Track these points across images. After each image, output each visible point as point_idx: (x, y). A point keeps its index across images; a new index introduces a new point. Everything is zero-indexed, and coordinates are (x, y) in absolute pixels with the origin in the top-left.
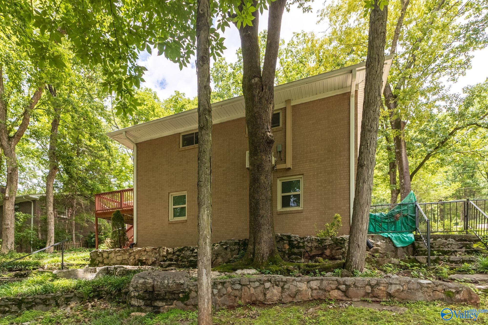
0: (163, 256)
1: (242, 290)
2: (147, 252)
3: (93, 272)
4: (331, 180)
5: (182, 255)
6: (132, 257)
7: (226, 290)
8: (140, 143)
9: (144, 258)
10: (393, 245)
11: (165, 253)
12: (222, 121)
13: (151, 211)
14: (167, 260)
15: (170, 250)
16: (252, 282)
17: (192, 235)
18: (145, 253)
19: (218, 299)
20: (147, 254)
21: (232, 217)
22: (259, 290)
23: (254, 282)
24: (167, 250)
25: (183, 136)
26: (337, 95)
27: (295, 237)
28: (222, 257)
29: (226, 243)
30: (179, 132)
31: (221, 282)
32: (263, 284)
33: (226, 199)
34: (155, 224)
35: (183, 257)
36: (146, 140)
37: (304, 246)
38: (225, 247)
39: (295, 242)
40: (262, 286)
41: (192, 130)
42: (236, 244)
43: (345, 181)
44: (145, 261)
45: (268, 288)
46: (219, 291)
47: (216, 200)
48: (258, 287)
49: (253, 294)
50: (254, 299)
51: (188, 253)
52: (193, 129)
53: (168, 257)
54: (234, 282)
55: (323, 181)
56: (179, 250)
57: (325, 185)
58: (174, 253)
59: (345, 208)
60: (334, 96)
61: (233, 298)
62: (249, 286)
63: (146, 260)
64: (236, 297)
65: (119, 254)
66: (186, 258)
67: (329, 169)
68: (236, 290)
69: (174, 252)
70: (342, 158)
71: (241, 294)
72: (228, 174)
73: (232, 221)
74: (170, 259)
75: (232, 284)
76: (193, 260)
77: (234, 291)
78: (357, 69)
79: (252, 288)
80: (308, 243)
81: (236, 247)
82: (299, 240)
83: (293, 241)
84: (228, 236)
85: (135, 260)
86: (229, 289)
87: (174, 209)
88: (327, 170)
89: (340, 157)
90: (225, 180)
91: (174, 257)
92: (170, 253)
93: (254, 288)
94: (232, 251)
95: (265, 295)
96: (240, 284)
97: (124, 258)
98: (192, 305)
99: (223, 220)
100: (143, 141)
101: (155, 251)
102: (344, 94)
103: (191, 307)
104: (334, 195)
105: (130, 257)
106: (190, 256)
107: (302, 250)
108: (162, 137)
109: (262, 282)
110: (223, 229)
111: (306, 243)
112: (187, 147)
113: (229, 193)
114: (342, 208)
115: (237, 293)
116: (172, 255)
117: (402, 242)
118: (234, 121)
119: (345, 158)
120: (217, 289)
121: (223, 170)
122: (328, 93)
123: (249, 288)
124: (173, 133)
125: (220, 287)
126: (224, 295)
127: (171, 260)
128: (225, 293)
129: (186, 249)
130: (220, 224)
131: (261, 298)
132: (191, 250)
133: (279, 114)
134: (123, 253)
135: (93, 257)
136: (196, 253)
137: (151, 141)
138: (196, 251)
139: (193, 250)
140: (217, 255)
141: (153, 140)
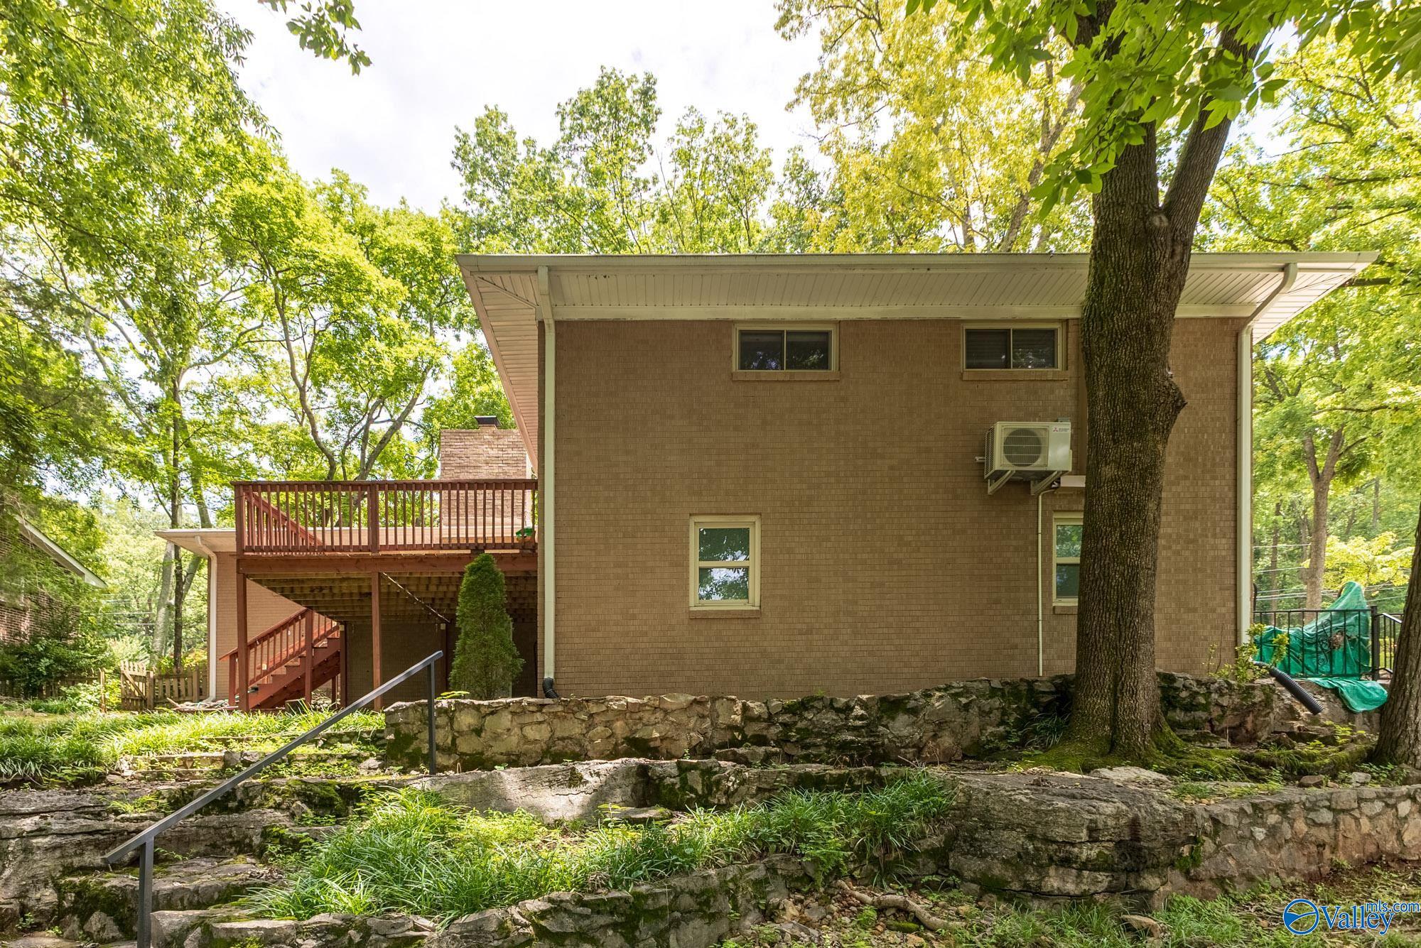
0: (732, 728)
1: (1336, 824)
2: (666, 712)
3: (560, 784)
4: (1191, 536)
5: (800, 725)
6: (600, 729)
7: (1292, 827)
8: (569, 323)
9: (656, 735)
10: (1345, 707)
11: (738, 718)
12: (889, 317)
13: (619, 571)
14: (745, 739)
15: (756, 707)
16: (1366, 800)
17: (780, 661)
18: (659, 715)
19: (1272, 856)
20: (665, 719)
21: (918, 613)
22: (1383, 823)
23: (1371, 800)
24: (745, 708)
25: (743, 333)
26: (1208, 319)
27: (1186, 679)
28: (953, 732)
29: (966, 691)
30: (731, 317)
31: (1277, 806)
32: (1394, 806)
33: (901, 556)
34: (634, 617)
35: (805, 732)
36: (596, 317)
37: (1208, 703)
38: (964, 700)
39: (1184, 694)
40: (1391, 812)
41: (783, 322)
42: (994, 692)
43: (1224, 541)
44: (658, 743)
45: (1406, 818)
46: (1273, 831)
47: (865, 556)
48: (1379, 814)
49: (1369, 835)
50: (1371, 848)
51: (829, 718)
52: (788, 318)
53: (749, 733)
54: (1314, 804)
55: (1174, 537)
56: (787, 710)
57: (1179, 547)
58: (770, 719)
59: (1224, 610)
60: (1201, 319)
61: (1313, 849)
62: (1357, 814)
63: (663, 739)
64: (1321, 845)
65: (539, 717)
66: (819, 734)
67: (1188, 507)
68: (1321, 825)
69: (770, 714)
70: (1217, 482)
71: (1336, 837)
72: (905, 480)
73: (918, 625)
74: (753, 736)
75: (1309, 810)
76: (852, 742)
77: (1314, 831)
78: (1300, 265)
79: (1364, 821)
80: (1222, 695)
81: (996, 702)
82: (1195, 689)
83: (1177, 689)
84: (906, 670)
85: (613, 741)
86: (1301, 826)
87: (701, 569)
88: (1182, 507)
89: (1214, 478)
90: (896, 497)
91: (774, 731)
92: (758, 719)
93: (1371, 818)
94: (983, 713)
95: (1399, 836)
96: (1329, 808)
97: (558, 734)
98: (1211, 879)
99: (891, 619)
100: (586, 317)
101: (698, 709)
102: (1224, 320)
103: (1208, 885)
104: (1200, 576)
105: (590, 727)
106: (838, 730)
107: (1201, 715)
108: (663, 322)
109: (1392, 801)
110: (888, 648)
111: (1215, 696)
112: (752, 374)
113: (910, 538)
114: (1218, 610)
115: (1324, 835)
116: (764, 725)
117: (1364, 701)
118: (924, 322)
119: (1224, 483)
120: (1263, 825)
121: (892, 468)
122: (1188, 306)
123: (1356, 819)
124: (712, 317)
125: (1273, 819)
126: (1287, 841)
127: (760, 740)
128: (1289, 836)
129: (819, 705)
130: (880, 631)
131: (1391, 845)
132: (838, 711)
133: (1052, 333)
134: (555, 714)
135: (404, 729)
136: (861, 718)
137: (617, 323)
138: (858, 711)
139: (848, 709)
140: (941, 725)
141: (625, 322)
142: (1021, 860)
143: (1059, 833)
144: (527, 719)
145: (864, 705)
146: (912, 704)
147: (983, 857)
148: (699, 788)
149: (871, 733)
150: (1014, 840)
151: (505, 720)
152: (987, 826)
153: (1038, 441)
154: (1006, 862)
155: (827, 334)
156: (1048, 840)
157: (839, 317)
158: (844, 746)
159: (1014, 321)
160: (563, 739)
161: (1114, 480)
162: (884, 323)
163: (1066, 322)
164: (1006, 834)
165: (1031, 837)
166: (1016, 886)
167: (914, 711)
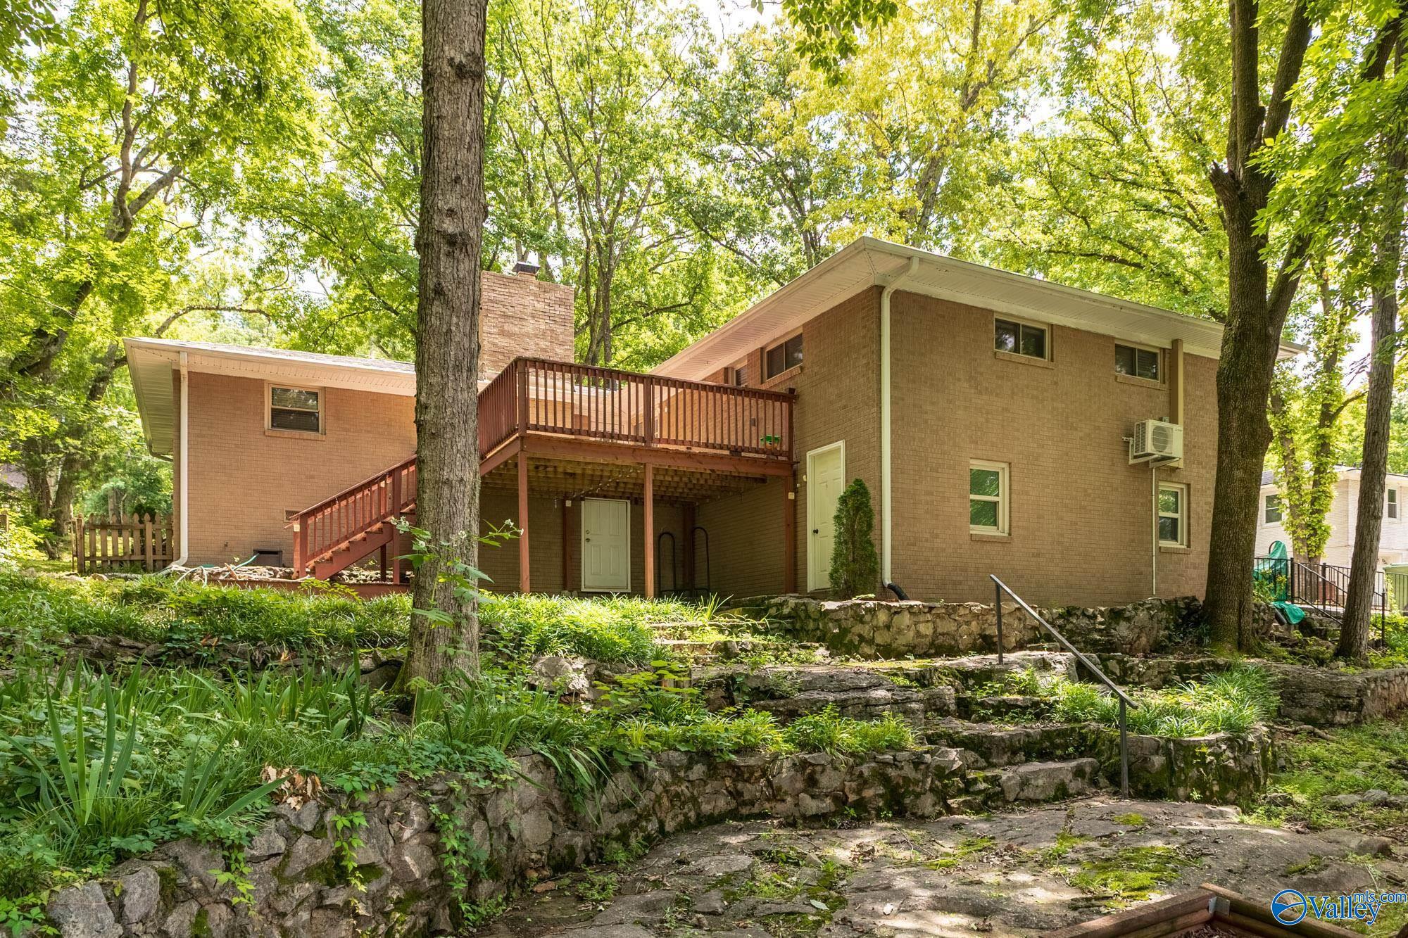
1: (1389, 688)
6: (964, 627)
12: (1080, 327)
14: (1041, 636)
15: (1047, 613)
29: (1153, 606)
35: (1072, 632)
38: (1151, 612)
41: (1022, 318)
42: (1162, 607)
46: (1373, 692)
51: (1084, 622)
58: (1054, 622)
61: (1383, 701)
62: (1394, 683)
64: (1385, 699)
65: (929, 617)
66: (1080, 634)
75: (1382, 681)
85: (973, 636)
97: (939, 630)
101: (1018, 613)
105: (959, 625)
106: (1090, 631)
108: (954, 303)
118: (1096, 335)
121: (1081, 438)
125: (1373, 686)
129: (1078, 612)
132: (1089, 617)
133: (1155, 355)
134: (938, 616)
135: (844, 624)
136: (1101, 623)
137: (926, 297)
138: (1100, 619)
139: (1094, 617)
140: (1142, 629)
141: (931, 298)
142: (1324, 709)
143: (1344, 693)
144: (922, 618)
145: (1102, 614)
146: (1127, 614)
147: (1303, 707)
148: (1118, 672)
149: (1108, 634)
150: (1319, 699)
151: (906, 619)
152: (1301, 691)
153: (1166, 436)
154: (1318, 709)
155: (1043, 331)
156: (1338, 697)
157: (1054, 322)
158: (1095, 642)
159: (1140, 344)
160: (943, 634)
161: (1242, 480)
162: (1076, 331)
163: (1164, 349)
164: (1314, 695)
165: (1328, 696)
166: (1322, 721)
167: (1128, 619)
